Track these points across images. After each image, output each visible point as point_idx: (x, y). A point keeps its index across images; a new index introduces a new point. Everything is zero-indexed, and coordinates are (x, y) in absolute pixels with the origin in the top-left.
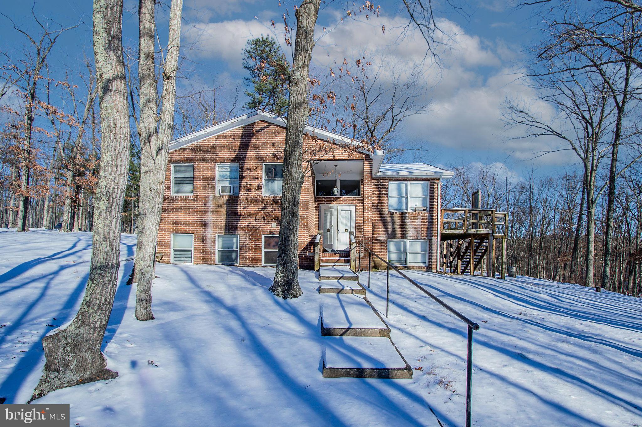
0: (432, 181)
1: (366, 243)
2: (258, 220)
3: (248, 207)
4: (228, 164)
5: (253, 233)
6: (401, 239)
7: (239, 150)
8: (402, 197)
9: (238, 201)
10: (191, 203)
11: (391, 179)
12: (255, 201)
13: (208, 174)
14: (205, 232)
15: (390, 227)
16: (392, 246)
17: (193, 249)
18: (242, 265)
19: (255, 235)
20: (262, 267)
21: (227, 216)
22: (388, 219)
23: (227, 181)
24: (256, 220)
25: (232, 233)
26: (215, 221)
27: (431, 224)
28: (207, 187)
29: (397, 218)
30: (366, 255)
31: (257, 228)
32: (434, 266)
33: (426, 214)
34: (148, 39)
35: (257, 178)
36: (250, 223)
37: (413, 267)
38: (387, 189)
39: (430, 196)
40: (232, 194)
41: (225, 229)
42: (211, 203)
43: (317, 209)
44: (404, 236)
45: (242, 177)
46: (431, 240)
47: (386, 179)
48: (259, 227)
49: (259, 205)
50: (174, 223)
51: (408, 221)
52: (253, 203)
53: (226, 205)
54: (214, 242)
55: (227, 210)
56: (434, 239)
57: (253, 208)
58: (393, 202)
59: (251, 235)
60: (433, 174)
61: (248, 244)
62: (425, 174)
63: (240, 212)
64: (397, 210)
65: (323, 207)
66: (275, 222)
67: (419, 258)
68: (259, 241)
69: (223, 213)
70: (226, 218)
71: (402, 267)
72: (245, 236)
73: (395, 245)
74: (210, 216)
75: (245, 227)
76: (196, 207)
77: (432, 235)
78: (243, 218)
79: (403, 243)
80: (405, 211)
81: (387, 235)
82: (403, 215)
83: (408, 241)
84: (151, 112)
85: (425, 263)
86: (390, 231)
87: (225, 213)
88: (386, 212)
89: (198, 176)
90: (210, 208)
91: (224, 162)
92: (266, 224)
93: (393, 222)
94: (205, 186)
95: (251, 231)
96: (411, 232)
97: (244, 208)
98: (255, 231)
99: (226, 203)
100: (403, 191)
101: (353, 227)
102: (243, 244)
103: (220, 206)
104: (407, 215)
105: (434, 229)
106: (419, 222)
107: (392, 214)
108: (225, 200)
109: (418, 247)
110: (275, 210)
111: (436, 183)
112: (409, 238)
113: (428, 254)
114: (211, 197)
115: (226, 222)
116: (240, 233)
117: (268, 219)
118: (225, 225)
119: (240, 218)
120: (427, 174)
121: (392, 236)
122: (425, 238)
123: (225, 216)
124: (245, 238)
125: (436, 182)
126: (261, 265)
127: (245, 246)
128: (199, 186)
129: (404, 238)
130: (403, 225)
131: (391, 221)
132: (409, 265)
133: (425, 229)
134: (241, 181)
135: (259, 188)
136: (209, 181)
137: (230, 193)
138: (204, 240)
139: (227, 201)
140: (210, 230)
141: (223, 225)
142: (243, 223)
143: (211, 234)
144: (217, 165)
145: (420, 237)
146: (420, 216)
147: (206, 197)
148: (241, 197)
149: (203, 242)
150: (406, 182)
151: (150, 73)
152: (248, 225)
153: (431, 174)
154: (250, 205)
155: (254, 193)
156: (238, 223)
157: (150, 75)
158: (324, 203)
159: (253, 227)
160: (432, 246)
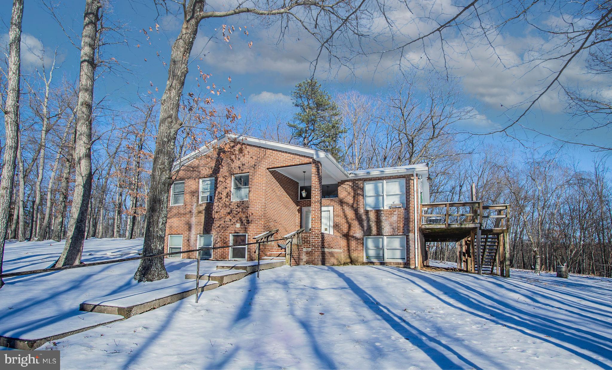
0: (407, 178)
1: (314, 239)
2: (227, 221)
3: (220, 211)
4: (208, 179)
5: (223, 233)
6: (377, 235)
7: (215, 166)
8: (380, 195)
9: (213, 207)
10: (182, 211)
11: (365, 180)
12: (225, 206)
13: (194, 187)
14: (190, 233)
15: (365, 224)
16: (370, 243)
17: (182, 247)
18: (214, 259)
19: (224, 234)
20: (229, 261)
21: (205, 219)
22: (364, 217)
23: (208, 192)
24: (225, 222)
25: (208, 233)
26: (198, 224)
27: (407, 220)
28: (192, 198)
29: (372, 216)
30: (313, 250)
31: (225, 228)
32: (412, 262)
33: (402, 210)
34: (84, 92)
35: (226, 188)
36: (220, 225)
37: (390, 263)
38: (363, 189)
39: (407, 192)
40: (208, 202)
41: (203, 230)
42: (195, 211)
43: (300, 211)
44: (380, 233)
45: (216, 188)
46: (408, 236)
47: (360, 180)
48: (227, 228)
49: (228, 209)
50: (171, 227)
51: (383, 218)
52: (223, 208)
53: (205, 211)
54: (196, 240)
55: (205, 215)
56: (411, 235)
57: (223, 212)
58: (370, 201)
59: (221, 234)
60: (405, 171)
61: (219, 242)
62: (397, 172)
63: (214, 216)
64: (373, 208)
65: (305, 209)
66: (239, 223)
67: (398, 254)
68: (227, 239)
69: (202, 217)
70: (204, 221)
71: (378, 263)
72: (217, 235)
73: (374, 242)
74: (194, 220)
75: (217, 228)
76: (185, 214)
77: (409, 231)
78: (216, 220)
79: (381, 239)
80: (382, 209)
81: (362, 233)
82: (378, 212)
83: (385, 237)
84: (82, 142)
85: (404, 259)
86: (365, 228)
87: (204, 217)
88: (362, 211)
89: (187, 190)
90: (194, 214)
91: (205, 177)
92: (232, 224)
93: (368, 220)
94: (191, 197)
95: (221, 231)
96: (386, 229)
97: (217, 212)
98: (224, 231)
99: (205, 210)
100: (380, 189)
101: (331, 226)
102: (216, 242)
103: (200, 212)
104: (382, 212)
105: (411, 225)
106: (395, 218)
107: (367, 212)
108: (204, 207)
109: (396, 243)
110: (239, 213)
111: (412, 180)
112: (385, 234)
113: (406, 250)
114: (195, 205)
115: (204, 224)
116: (214, 233)
117: (234, 220)
118: (204, 227)
119: (214, 220)
120: (399, 172)
121: (368, 233)
122: (401, 234)
123: (204, 220)
124: (217, 237)
125: (412, 178)
126: (228, 259)
127: (217, 244)
128: (188, 197)
129: (379, 235)
130: (379, 222)
131: (367, 219)
132: (386, 260)
133: (401, 225)
134: (216, 191)
135: (228, 195)
136: (195, 193)
137: (207, 201)
138: (189, 239)
139: (205, 208)
140: (193, 231)
141: (202, 227)
142: (216, 224)
143: (194, 235)
144: (201, 181)
145: (396, 233)
146: (395, 213)
147: (192, 206)
148: (215, 204)
149: (188, 241)
150: (381, 181)
151: (84, 115)
152: (219, 226)
153: (403, 171)
154: (221, 210)
155: (224, 200)
156: (212, 225)
157: (83, 117)
158: (306, 206)
159: (223, 228)
160: (409, 242)
